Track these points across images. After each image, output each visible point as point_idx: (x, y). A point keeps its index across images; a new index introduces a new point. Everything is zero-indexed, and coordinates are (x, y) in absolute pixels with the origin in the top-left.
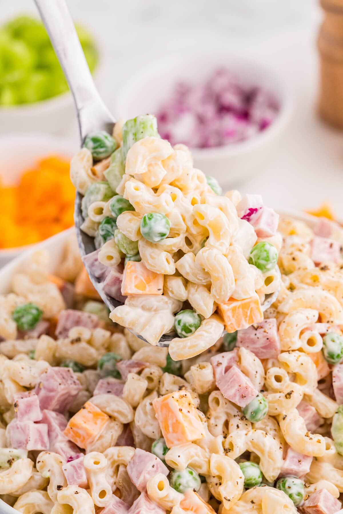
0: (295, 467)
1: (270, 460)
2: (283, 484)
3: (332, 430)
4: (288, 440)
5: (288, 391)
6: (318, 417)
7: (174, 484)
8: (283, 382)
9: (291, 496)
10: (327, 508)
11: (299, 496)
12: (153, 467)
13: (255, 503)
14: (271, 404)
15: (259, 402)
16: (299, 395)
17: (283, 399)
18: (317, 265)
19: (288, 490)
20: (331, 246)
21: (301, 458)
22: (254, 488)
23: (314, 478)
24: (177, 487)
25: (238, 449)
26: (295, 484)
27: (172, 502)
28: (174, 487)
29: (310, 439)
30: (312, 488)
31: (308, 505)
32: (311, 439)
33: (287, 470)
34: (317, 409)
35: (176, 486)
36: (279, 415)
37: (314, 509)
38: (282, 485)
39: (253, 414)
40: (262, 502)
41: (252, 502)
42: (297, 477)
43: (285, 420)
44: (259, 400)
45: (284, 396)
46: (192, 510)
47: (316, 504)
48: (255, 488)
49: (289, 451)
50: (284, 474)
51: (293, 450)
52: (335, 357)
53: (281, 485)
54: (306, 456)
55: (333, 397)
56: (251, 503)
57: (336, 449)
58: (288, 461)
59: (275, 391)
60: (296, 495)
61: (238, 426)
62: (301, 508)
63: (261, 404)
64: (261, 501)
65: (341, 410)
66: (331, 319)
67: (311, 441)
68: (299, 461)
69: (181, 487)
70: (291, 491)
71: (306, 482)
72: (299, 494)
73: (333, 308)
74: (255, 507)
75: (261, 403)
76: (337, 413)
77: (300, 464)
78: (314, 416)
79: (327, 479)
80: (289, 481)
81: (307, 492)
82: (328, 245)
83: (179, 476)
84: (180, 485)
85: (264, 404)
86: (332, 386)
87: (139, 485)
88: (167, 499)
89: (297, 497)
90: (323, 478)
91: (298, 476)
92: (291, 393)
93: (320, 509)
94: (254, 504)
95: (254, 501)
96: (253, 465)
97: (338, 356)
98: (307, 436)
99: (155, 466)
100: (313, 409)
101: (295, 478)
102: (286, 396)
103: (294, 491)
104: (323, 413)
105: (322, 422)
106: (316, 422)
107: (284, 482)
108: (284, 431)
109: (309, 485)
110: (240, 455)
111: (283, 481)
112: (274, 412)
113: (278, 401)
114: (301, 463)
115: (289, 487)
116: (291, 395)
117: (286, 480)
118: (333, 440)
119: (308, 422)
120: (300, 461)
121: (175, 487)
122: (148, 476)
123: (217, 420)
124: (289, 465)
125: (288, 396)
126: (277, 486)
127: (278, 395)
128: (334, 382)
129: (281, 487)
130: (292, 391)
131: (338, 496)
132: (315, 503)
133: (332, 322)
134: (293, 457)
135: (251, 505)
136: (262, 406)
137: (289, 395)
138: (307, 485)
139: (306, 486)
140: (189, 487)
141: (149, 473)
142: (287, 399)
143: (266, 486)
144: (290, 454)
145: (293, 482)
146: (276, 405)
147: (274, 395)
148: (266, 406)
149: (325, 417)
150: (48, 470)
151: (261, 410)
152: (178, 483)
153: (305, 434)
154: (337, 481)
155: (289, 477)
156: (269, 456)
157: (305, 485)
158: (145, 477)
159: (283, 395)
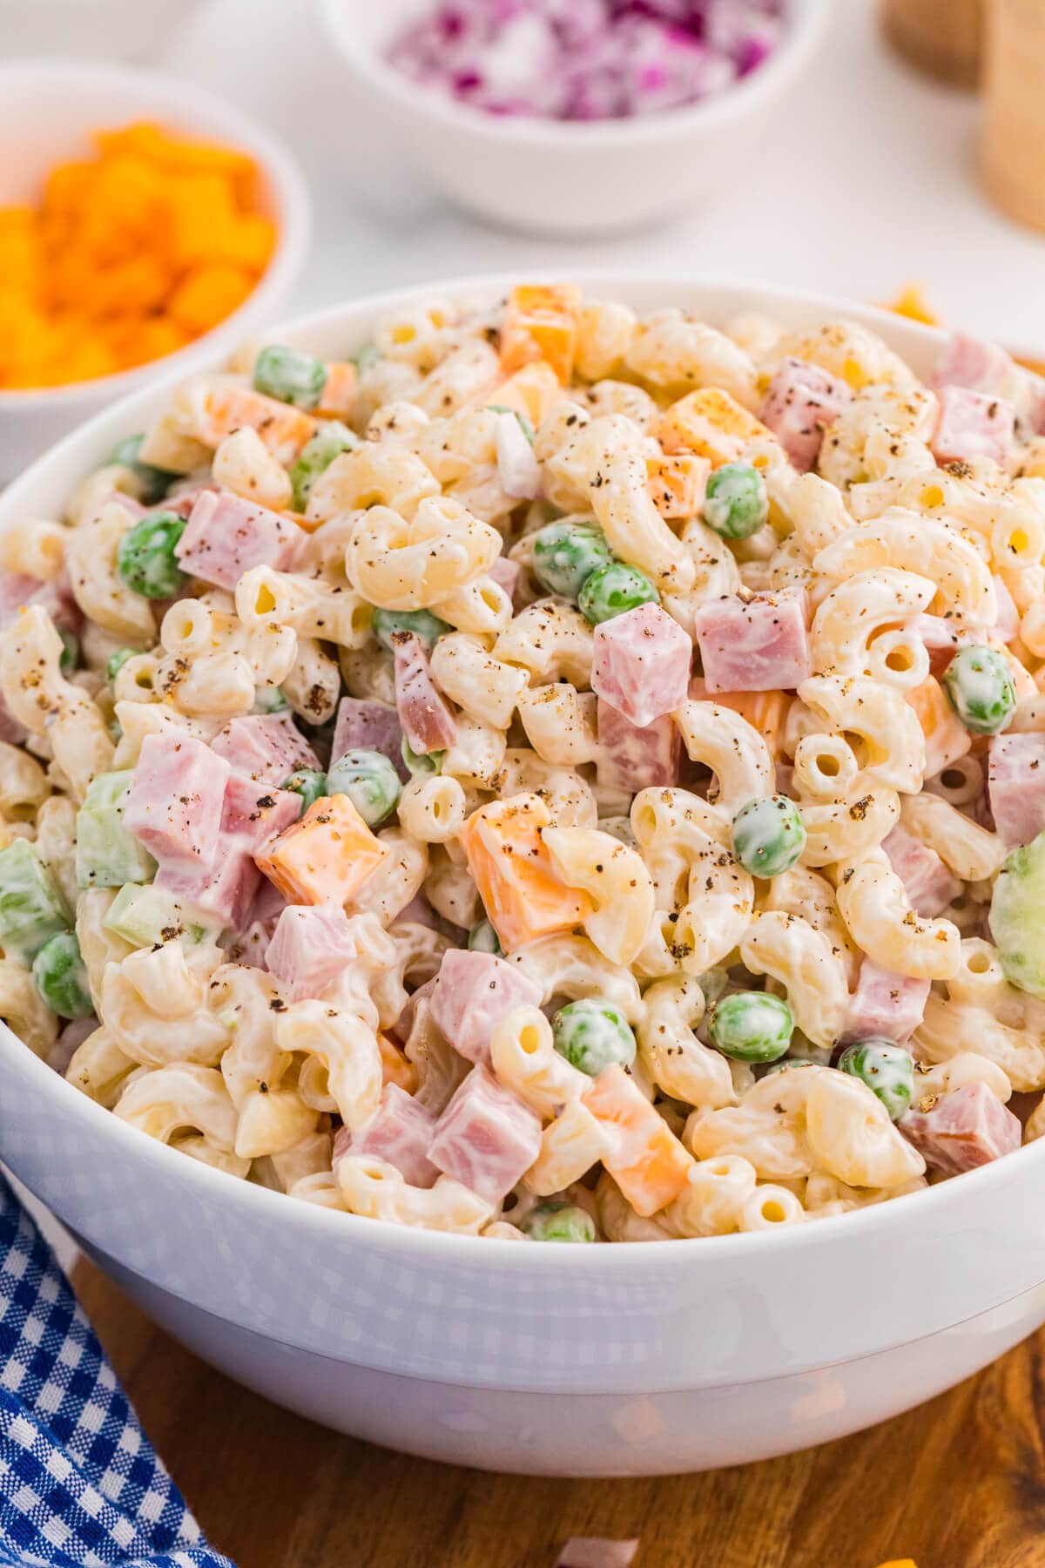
0: (881, 1012)
1: (811, 988)
2: (855, 1060)
3: (993, 919)
4: (859, 937)
5: (858, 797)
6: (947, 878)
7: (567, 1047)
8: (841, 774)
9: (879, 1093)
10: (996, 1141)
11: (900, 1094)
12: (494, 987)
13: (784, 1111)
14: (814, 836)
15: (784, 825)
16: (890, 809)
17: (844, 820)
18: (941, 461)
19: (871, 1077)
20: (992, 411)
21: (898, 986)
22: (782, 1072)
23: (938, 1047)
24: (576, 1056)
25: (706, 946)
26: (889, 1062)
27: (558, 1091)
28: (568, 1056)
29: (917, 932)
30: (936, 1076)
31: (943, 1130)
32: (920, 930)
33: (860, 1020)
34: (945, 857)
35: (573, 1055)
36: (834, 865)
37: (962, 1143)
38: (855, 1065)
39: (763, 853)
40: (808, 1109)
41: (779, 1109)
42: (892, 1042)
43: (849, 882)
44: (784, 820)
45: (849, 811)
46: (616, 1120)
47: (967, 1130)
48: (786, 1069)
49: (864, 968)
50: (855, 1034)
51: (873, 965)
52: (988, 712)
53: (851, 1063)
54: (911, 981)
55: (986, 821)
56: (774, 1112)
57: (1005, 970)
58: (861, 997)
59: (821, 799)
60: (894, 1091)
61: (709, 884)
62: (916, 1133)
63: (788, 832)
64: (804, 1106)
65: (1015, 863)
66: (959, 608)
67: (918, 936)
68: (893, 995)
69: (588, 1058)
70: (879, 1082)
71: (918, 1057)
72: (901, 1089)
73: (967, 579)
74: (786, 1123)
75: (788, 827)
76: (1003, 871)
77: (897, 1002)
78: (935, 875)
79: (977, 1051)
80: (875, 1053)
81: (924, 1086)
82: (983, 410)
83: (582, 1027)
84: (584, 1050)
85: (797, 832)
86: (985, 792)
87: (464, 1043)
88: (545, 1084)
89: (894, 1098)
90: (965, 1046)
91: (892, 1037)
92: (866, 804)
93: (981, 1147)
94: (783, 1114)
95: (784, 1107)
96: (765, 1003)
97: (996, 708)
98: (910, 923)
99: (498, 985)
100: (933, 854)
101: (888, 1044)
102: (852, 812)
103: (888, 1078)
104: (963, 870)
105: (957, 889)
106: (941, 892)
107: (860, 1055)
108: (847, 913)
109: (928, 1068)
110: (715, 961)
111: (856, 1053)
112: (821, 859)
113: (830, 826)
114: (897, 999)
115: (875, 1071)
116: (867, 809)
117: (866, 1052)
118: (994, 945)
119: (917, 892)
120: (894, 993)
121: (570, 1056)
122: (483, 1016)
123: (658, 871)
124: (865, 1007)
125: (857, 812)
126: (841, 1065)
127: (830, 809)
128: (993, 779)
129: (853, 1069)
130: (870, 798)
131: (1008, 1097)
132: (963, 1127)
133: (959, 616)
134: (877, 985)
135: (775, 1118)
136: (789, 837)
137: (860, 809)
138: (923, 1067)
139: (919, 1069)
140: (608, 1058)
141: (484, 1007)
142: (855, 821)
143: (811, 1065)
144: (868, 976)
145: (885, 1056)
146: (825, 838)
147: (817, 809)
148: (800, 838)
149: (967, 878)
150: (236, 1006)
151: (784, 848)
152: (580, 1046)
153: (904, 917)
154: (1005, 1057)
155: (872, 1042)
156: (805, 977)
157: (918, 1067)
158: (474, 1019)
159: (843, 809)
